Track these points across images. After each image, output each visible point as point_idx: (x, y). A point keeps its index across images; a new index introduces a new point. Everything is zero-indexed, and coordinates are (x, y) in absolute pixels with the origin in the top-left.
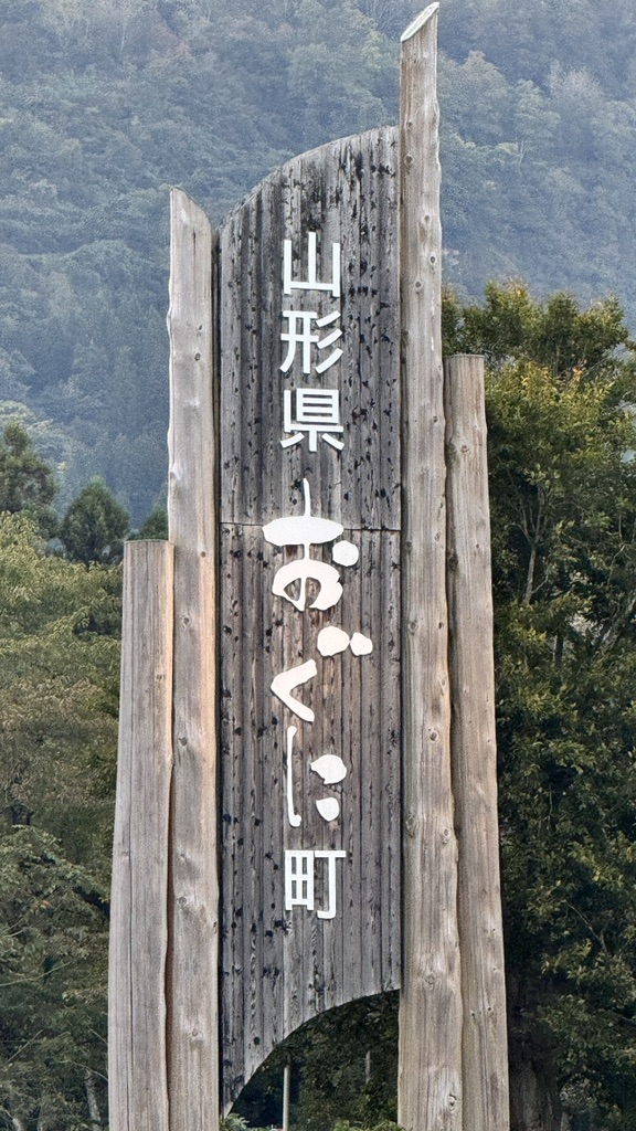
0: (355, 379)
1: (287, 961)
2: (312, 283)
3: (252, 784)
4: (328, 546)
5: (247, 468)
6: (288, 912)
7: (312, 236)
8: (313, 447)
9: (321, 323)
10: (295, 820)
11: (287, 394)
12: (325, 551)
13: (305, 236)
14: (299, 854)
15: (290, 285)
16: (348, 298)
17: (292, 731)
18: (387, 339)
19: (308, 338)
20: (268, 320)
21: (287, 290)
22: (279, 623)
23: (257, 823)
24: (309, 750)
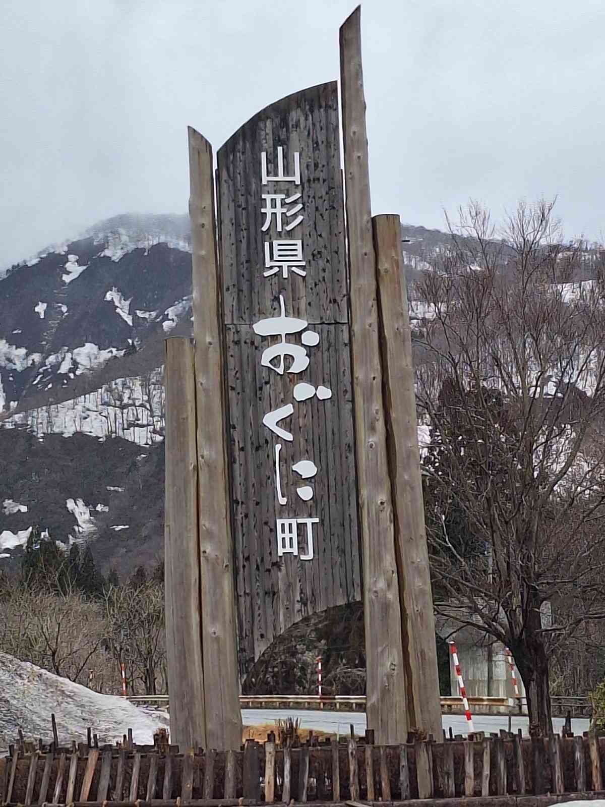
0: (313, 233)
1: (281, 586)
2: (281, 177)
3: (252, 480)
5: (242, 291)
6: (280, 557)
10: (283, 501)
12: (296, 338)
16: (306, 185)
17: (278, 447)
18: (334, 208)
20: (252, 200)
22: (267, 383)
23: (257, 504)
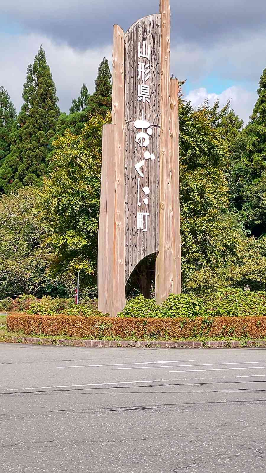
4: (146, 129)
7: (144, 42)
8: (144, 101)
9: (146, 67)
11: (139, 86)
13: (143, 42)
14: (140, 213)
15: (140, 55)
19: (143, 70)
21: (139, 57)
24: (142, 185)
